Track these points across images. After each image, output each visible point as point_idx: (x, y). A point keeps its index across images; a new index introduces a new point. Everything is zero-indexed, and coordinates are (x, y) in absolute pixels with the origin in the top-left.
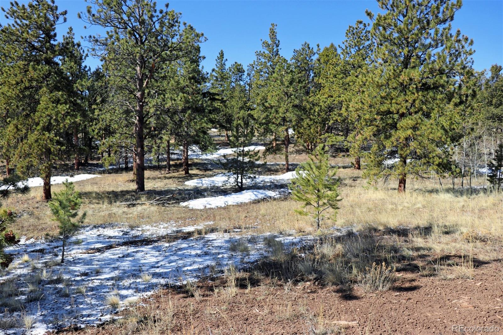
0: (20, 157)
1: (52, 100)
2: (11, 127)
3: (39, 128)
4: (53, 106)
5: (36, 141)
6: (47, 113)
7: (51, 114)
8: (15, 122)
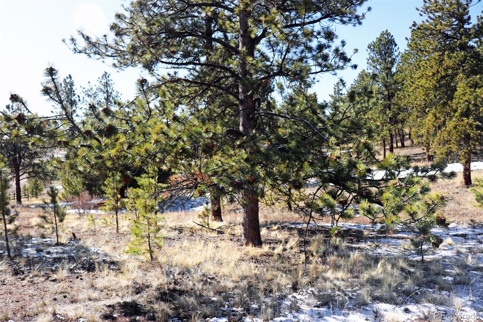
0: (440, 144)
1: (469, 84)
2: (430, 116)
3: (457, 114)
4: (471, 91)
5: (455, 128)
6: (464, 99)
7: (470, 99)
8: (434, 111)
